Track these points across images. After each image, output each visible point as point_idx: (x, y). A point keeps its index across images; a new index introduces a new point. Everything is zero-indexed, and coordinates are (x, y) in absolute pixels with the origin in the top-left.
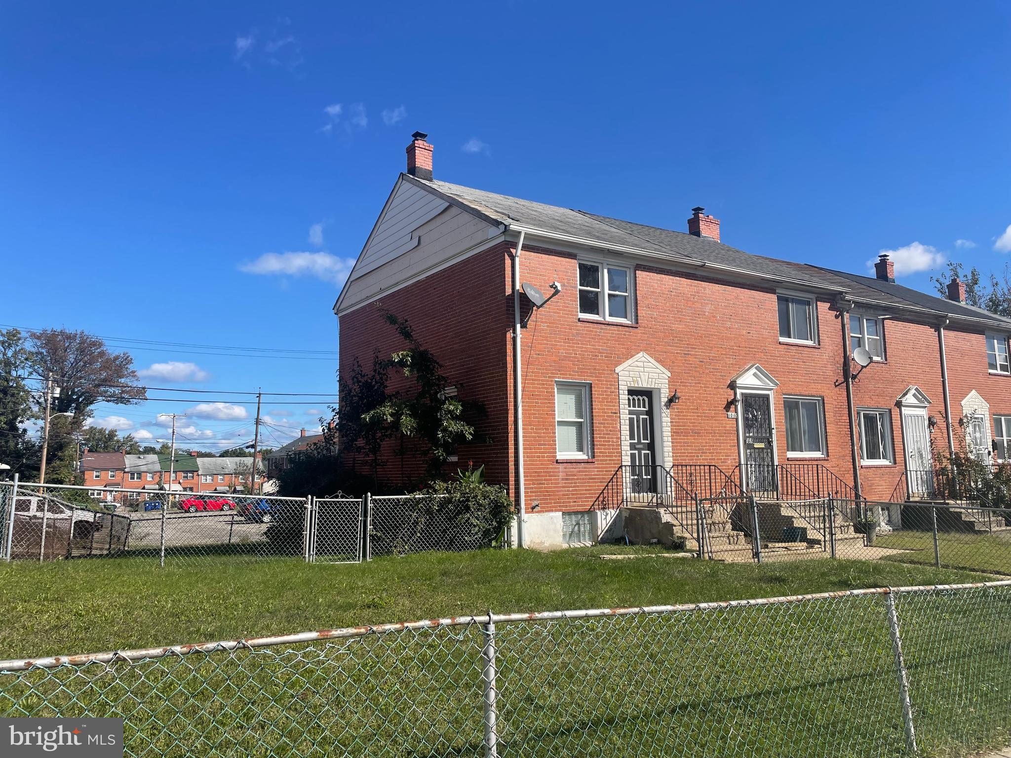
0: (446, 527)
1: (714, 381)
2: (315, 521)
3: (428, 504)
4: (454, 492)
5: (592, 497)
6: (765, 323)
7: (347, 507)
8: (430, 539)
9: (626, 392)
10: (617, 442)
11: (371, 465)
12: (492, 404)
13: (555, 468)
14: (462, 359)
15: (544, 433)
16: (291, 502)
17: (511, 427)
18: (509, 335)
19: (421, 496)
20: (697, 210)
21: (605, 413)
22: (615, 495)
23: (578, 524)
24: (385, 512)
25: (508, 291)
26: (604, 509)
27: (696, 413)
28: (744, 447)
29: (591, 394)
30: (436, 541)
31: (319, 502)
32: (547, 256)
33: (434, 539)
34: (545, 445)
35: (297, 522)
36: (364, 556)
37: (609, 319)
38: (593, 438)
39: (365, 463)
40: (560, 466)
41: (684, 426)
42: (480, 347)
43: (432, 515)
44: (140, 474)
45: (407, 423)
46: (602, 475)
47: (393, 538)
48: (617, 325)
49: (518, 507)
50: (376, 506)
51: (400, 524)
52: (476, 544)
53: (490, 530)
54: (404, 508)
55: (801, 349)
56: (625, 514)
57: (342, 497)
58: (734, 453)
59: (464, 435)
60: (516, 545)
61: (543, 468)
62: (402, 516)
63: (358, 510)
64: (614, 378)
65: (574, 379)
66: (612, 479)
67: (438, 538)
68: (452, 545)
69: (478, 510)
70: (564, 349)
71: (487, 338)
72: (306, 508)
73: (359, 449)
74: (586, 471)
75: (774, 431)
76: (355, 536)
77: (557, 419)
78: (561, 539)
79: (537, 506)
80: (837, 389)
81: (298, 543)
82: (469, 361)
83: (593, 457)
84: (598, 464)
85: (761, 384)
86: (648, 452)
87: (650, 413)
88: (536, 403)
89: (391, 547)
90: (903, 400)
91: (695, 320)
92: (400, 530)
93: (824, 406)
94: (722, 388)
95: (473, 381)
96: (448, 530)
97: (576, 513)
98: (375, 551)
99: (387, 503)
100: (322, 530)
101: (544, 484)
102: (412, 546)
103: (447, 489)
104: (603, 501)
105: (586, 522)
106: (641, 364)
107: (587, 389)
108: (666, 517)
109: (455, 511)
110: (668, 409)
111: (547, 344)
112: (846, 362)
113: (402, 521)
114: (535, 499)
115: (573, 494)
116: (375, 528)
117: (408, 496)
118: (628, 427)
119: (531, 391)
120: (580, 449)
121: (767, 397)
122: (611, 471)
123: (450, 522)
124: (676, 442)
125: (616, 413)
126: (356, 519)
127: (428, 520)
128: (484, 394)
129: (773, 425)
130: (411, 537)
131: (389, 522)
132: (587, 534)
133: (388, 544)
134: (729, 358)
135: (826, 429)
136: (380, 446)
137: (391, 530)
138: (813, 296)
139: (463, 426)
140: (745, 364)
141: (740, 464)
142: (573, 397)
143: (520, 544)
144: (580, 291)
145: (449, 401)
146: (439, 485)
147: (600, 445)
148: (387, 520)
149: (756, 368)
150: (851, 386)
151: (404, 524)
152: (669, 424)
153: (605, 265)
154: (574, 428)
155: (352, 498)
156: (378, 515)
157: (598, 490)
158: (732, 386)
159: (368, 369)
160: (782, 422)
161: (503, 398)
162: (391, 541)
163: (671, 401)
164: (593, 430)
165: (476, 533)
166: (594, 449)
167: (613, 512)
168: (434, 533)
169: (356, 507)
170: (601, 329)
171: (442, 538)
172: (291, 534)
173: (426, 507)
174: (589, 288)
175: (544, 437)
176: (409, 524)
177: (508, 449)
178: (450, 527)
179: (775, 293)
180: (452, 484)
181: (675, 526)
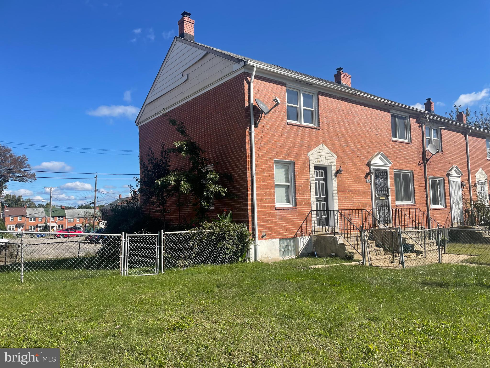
0: (211, 250)
1: (359, 162)
2: (127, 248)
3: (200, 236)
4: (216, 229)
5: (295, 229)
6: (385, 129)
7: (148, 239)
8: (201, 258)
9: (314, 168)
10: (309, 197)
11: (161, 212)
12: (237, 174)
13: (275, 213)
14: (216, 148)
15: (268, 192)
16: (111, 237)
17: (249, 188)
18: (248, 131)
19: (195, 231)
20: (339, 69)
21: (302, 179)
22: (308, 228)
23: (287, 245)
24: (173, 241)
25: (247, 104)
26: (302, 236)
27: (350, 180)
28: (375, 199)
29: (294, 169)
30: (205, 259)
31: (130, 236)
32: (269, 83)
33: (204, 257)
34: (269, 199)
35: (115, 250)
36: (160, 269)
37: (303, 124)
38: (295, 194)
39: (157, 211)
40: (278, 212)
41: (344, 187)
42: (229, 140)
43: (202, 243)
44: (35, 218)
45: (185, 186)
46: (301, 216)
47: (178, 258)
48: (308, 128)
49: (254, 236)
50: (167, 238)
51: (182, 249)
52: (229, 259)
53: (237, 251)
54: (185, 239)
55: (402, 144)
56: (314, 239)
57: (145, 233)
58: (370, 202)
59: (220, 193)
60: (253, 260)
61: (268, 213)
62: (184, 244)
63: (156, 241)
64: (307, 159)
65: (285, 159)
66: (306, 218)
67: (206, 257)
68: (215, 261)
69: (230, 239)
70: (279, 141)
71: (233, 134)
72: (121, 241)
73: (153, 203)
74: (292, 214)
75: (389, 190)
76: (154, 257)
77: (275, 184)
78: (279, 255)
79: (265, 235)
80: (419, 167)
81: (116, 263)
82: (221, 148)
83: (296, 205)
84: (298, 210)
85: (383, 163)
86: (324, 202)
87: (325, 180)
88: (263, 173)
89: (177, 263)
90: (450, 173)
91: (349, 126)
92: (182, 253)
93: (413, 176)
94: (364, 166)
95: (224, 161)
96: (213, 251)
97: (286, 239)
98: (167, 266)
99: (174, 236)
100: (132, 255)
101: (268, 222)
102: (191, 262)
103: (211, 226)
104: (302, 231)
105: (292, 244)
106: (321, 151)
107: (292, 165)
108: (340, 241)
109: (216, 240)
110: (336, 177)
111: (270, 138)
112: (424, 152)
113: (184, 247)
114: (264, 232)
115: (285, 228)
116: (167, 252)
117: (188, 232)
118: (314, 188)
119: (261, 166)
120: (288, 201)
121: (386, 171)
122: (305, 214)
123: (214, 247)
124: (340, 197)
125: (308, 180)
126: (154, 247)
127: (200, 246)
128: (231, 168)
129: (389, 187)
130: (189, 257)
131: (175, 248)
132: (292, 251)
133: (175, 262)
134: (367, 148)
135: (414, 189)
136: (166, 201)
137: (177, 253)
138: (408, 115)
139: (220, 187)
140: (375, 152)
141: (373, 209)
142: (284, 170)
143: (256, 259)
144: (288, 106)
145: (210, 172)
146: (206, 224)
147: (300, 199)
148: (174, 246)
149: (381, 154)
150: (426, 165)
151: (185, 249)
152: (336, 186)
153: (301, 91)
154: (284, 189)
155: (151, 233)
156: (168, 244)
157: (298, 225)
158: (369, 164)
159: (158, 155)
160: (393, 185)
161: (244, 171)
162: (177, 260)
163: (337, 173)
164: (295, 190)
165: (230, 253)
166: (296, 201)
167: (307, 238)
168: (204, 254)
169: (154, 239)
170: (300, 129)
171: (209, 257)
172: (112, 258)
173: (198, 238)
174: (292, 105)
175: (268, 194)
176: (188, 249)
177: (247, 201)
178: (214, 250)
179: (389, 112)
180: (214, 223)
181: (346, 246)
